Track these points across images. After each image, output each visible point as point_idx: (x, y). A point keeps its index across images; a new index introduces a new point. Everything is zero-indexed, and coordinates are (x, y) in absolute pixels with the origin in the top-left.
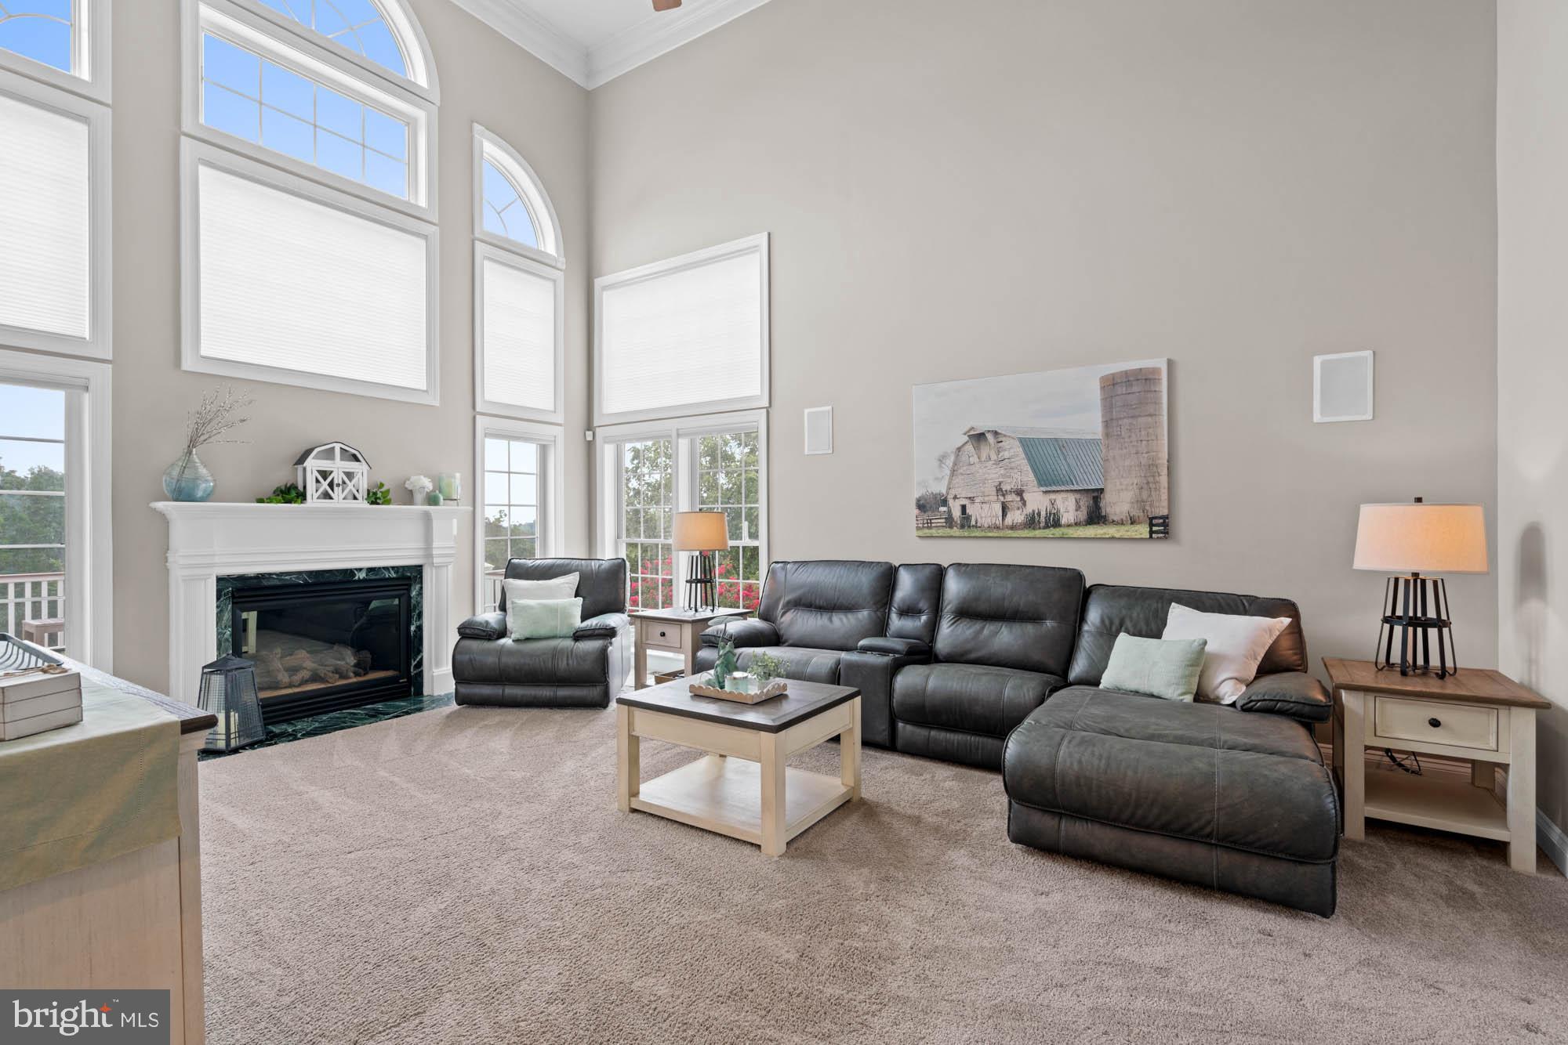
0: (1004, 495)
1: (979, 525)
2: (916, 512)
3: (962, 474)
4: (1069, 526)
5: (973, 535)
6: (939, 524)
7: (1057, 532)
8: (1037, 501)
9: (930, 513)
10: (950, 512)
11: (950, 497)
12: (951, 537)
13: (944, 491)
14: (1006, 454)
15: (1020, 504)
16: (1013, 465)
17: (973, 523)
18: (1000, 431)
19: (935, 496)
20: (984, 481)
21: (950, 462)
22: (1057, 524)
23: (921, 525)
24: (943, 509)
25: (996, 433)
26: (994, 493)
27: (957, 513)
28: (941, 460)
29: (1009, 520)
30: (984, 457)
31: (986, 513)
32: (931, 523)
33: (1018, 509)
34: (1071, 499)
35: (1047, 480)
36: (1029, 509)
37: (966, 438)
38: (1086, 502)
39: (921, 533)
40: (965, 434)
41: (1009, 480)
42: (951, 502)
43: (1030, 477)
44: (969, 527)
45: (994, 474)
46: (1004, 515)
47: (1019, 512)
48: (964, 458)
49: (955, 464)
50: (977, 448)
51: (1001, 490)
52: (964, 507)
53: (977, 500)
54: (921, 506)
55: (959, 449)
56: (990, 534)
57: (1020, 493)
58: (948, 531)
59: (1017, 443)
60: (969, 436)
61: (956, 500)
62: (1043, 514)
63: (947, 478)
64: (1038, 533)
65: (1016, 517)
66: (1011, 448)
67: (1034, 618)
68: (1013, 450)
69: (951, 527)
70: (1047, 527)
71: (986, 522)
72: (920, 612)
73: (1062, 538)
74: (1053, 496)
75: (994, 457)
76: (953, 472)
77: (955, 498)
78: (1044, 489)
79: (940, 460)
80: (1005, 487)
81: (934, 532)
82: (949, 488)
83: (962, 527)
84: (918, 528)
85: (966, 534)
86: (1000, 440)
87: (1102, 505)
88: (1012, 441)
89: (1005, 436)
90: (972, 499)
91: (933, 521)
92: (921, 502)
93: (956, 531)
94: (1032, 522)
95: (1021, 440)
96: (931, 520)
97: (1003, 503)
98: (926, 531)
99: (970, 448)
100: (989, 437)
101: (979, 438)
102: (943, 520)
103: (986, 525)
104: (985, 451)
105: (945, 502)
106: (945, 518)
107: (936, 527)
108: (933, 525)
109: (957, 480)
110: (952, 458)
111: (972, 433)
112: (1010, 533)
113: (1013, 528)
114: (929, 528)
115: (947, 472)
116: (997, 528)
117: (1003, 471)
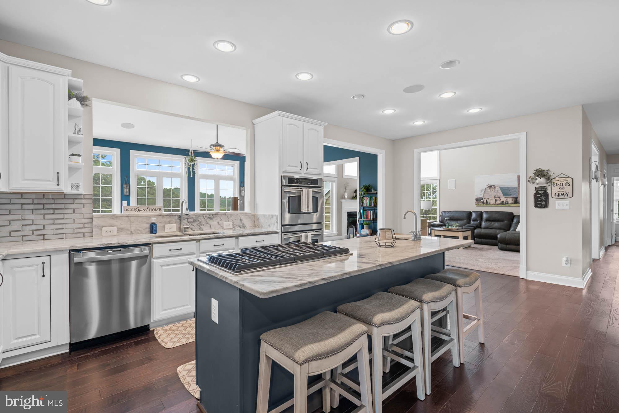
2: (475, 201)
3: (486, 194)
4: (511, 204)
5: (489, 206)
7: (508, 205)
8: (503, 199)
9: (479, 201)
10: (483, 201)
11: (483, 198)
13: (482, 197)
14: (496, 190)
15: (499, 200)
16: (498, 192)
17: (489, 203)
19: (480, 198)
20: (491, 195)
22: (508, 203)
24: (482, 201)
25: (494, 186)
26: (494, 197)
27: (485, 201)
28: (481, 191)
29: (497, 203)
30: (491, 190)
31: (492, 201)
32: (479, 203)
34: (511, 199)
35: (505, 195)
36: (501, 201)
37: (487, 187)
38: (514, 199)
39: (477, 205)
42: (484, 199)
43: (502, 194)
45: (493, 194)
48: (487, 190)
49: (485, 192)
50: (490, 189)
52: (487, 200)
53: (490, 199)
54: (477, 200)
56: (493, 206)
57: (499, 197)
58: (483, 205)
59: (499, 188)
62: (505, 202)
64: (503, 205)
65: (499, 202)
67: (503, 221)
69: (484, 204)
70: (505, 204)
72: (478, 220)
73: (509, 206)
74: (507, 198)
75: (493, 190)
76: (484, 193)
77: (485, 198)
78: (505, 197)
80: (496, 196)
81: (480, 205)
82: (483, 196)
83: (486, 204)
84: (476, 204)
85: (487, 206)
87: (517, 200)
89: (496, 186)
90: (488, 199)
93: (485, 205)
94: (502, 203)
95: (500, 187)
97: (496, 199)
99: (488, 188)
100: (493, 186)
101: (490, 187)
102: (482, 203)
103: (492, 204)
105: (482, 199)
110: (484, 190)
111: (489, 185)
112: (497, 205)
113: (498, 204)
115: (483, 193)
116: (494, 204)
117: (495, 193)
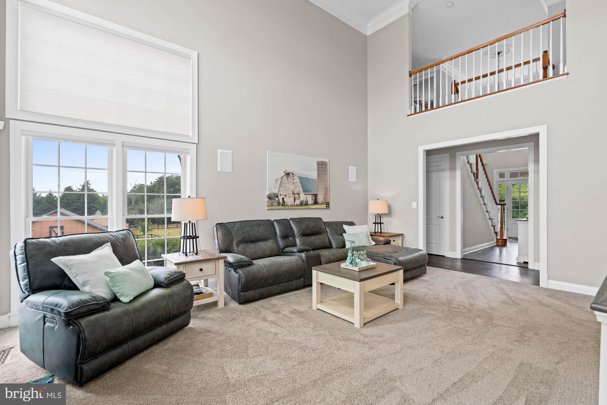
0: (294, 195)
1: (287, 205)
2: (267, 200)
3: (283, 186)
4: (310, 205)
5: (286, 208)
6: (275, 205)
7: (307, 207)
8: (303, 197)
9: (272, 200)
10: (279, 200)
11: (279, 194)
12: (279, 209)
13: (277, 192)
14: (295, 181)
15: (299, 198)
16: (297, 185)
17: (286, 204)
18: (293, 173)
19: (274, 194)
20: (289, 190)
21: (279, 182)
22: (307, 204)
23: (269, 205)
24: (277, 199)
25: (292, 174)
26: (292, 194)
27: (281, 201)
28: (277, 180)
29: (296, 204)
30: (289, 181)
31: (289, 201)
32: (273, 204)
33: (298, 199)
34: (311, 196)
35: (305, 191)
36: (301, 199)
37: (284, 174)
38: (314, 198)
39: (269, 208)
40: (284, 172)
41: (296, 190)
42: (279, 196)
43: (301, 189)
44: (285, 205)
45: (291, 187)
46: (295, 201)
47: (298, 200)
48: (283, 181)
49: (281, 183)
50: (287, 178)
51: (294, 193)
52: (283, 198)
53: (287, 196)
54: (270, 198)
55: (282, 177)
56: (291, 208)
57: (299, 194)
58: (278, 207)
60: (285, 173)
61: (281, 196)
62: (304, 201)
63: (278, 187)
64: (303, 207)
65: (298, 202)
66: (296, 179)
68: (297, 180)
69: (279, 206)
70: (305, 205)
71: (289, 204)
73: (309, 209)
74: (306, 196)
75: (292, 182)
76: (280, 186)
77: (281, 195)
78: (304, 193)
80: (295, 192)
81: (273, 207)
82: (279, 191)
83: (283, 205)
85: (284, 208)
86: (294, 176)
87: (317, 199)
88: (297, 177)
89: (295, 175)
90: (285, 196)
92: (270, 196)
93: (281, 207)
94: (301, 204)
95: (299, 177)
96: (273, 203)
97: (294, 197)
98: (271, 207)
99: (285, 177)
100: (291, 174)
101: (288, 174)
102: (277, 203)
103: (290, 205)
104: (289, 179)
105: (277, 196)
106: (277, 202)
107: (274, 205)
108: (273, 205)
109: (281, 189)
110: (280, 180)
111: (286, 172)
112: (296, 207)
113: (297, 206)
114: (272, 206)
115: (278, 185)
116: (293, 206)
117: (294, 187)
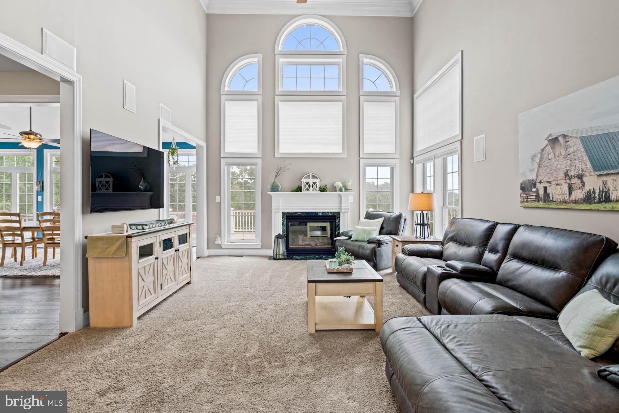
0: (570, 179)
1: (554, 200)
2: (520, 191)
3: (544, 166)
4: (617, 201)
5: (551, 207)
6: (532, 199)
7: (609, 206)
8: (593, 183)
9: (527, 192)
10: (538, 191)
11: (538, 182)
12: (539, 208)
13: (535, 178)
14: (571, 150)
15: (581, 185)
16: (576, 157)
17: (551, 199)
18: (567, 134)
19: (530, 181)
20: (557, 170)
21: (537, 159)
22: (608, 200)
23: (523, 200)
24: (534, 190)
25: (565, 136)
26: (563, 178)
27: (541, 193)
29: (573, 197)
30: (557, 154)
31: (559, 192)
32: (528, 199)
33: (579, 188)
35: (600, 166)
36: (587, 189)
37: (547, 142)
39: (523, 205)
40: (546, 140)
41: (573, 168)
42: (538, 185)
43: (588, 165)
44: (549, 201)
45: (563, 165)
46: (570, 193)
47: (580, 191)
48: (545, 156)
49: (540, 160)
50: (553, 148)
51: (568, 175)
52: (545, 188)
53: (553, 183)
54: (523, 189)
55: (543, 150)
56: (562, 207)
57: (580, 177)
58: (537, 204)
59: (579, 141)
60: (548, 140)
61: (541, 184)
62: (597, 192)
63: (536, 169)
64: (594, 206)
65: (578, 194)
66: (575, 145)
68: (577, 146)
69: (538, 201)
70: (600, 202)
71: (559, 198)
72: (498, 251)
73: (612, 211)
75: (563, 153)
76: (540, 165)
77: (541, 182)
78: (598, 173)
79: (532, 159)
80: (571, 173)
81: (529, 204)
82: (537, 176)
83: (545, 201)
84: (522, 202)
85: (547, 206)
86: (567, 140)
88: (575, 140)
89: (571, 137)
90: (550, 182)
91: (529, 197)
92: (523, 185)
93: (541, 204)
94: (589, 198)
95: (581, 138)
96: (528, 196)
97: (569, 185)
98: (526, 203)
99: (549, 148)
100: (561, 139)
101: (554, 141)
102: (534, 197)
103: (559, 200)
104: (558, 149)
105: (535, 185)
106: (535, 195)
107: (531, 201)
108: (529, 200)
109: (542, 171)
110: (539, 156)
111: (550, 138)
112: (574, 206)
113: (576, 202)
114: (527, 202)
115: (536, 165)
116: (565, 202)
117: (569, 162)
